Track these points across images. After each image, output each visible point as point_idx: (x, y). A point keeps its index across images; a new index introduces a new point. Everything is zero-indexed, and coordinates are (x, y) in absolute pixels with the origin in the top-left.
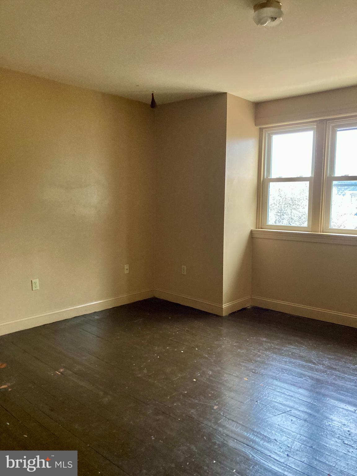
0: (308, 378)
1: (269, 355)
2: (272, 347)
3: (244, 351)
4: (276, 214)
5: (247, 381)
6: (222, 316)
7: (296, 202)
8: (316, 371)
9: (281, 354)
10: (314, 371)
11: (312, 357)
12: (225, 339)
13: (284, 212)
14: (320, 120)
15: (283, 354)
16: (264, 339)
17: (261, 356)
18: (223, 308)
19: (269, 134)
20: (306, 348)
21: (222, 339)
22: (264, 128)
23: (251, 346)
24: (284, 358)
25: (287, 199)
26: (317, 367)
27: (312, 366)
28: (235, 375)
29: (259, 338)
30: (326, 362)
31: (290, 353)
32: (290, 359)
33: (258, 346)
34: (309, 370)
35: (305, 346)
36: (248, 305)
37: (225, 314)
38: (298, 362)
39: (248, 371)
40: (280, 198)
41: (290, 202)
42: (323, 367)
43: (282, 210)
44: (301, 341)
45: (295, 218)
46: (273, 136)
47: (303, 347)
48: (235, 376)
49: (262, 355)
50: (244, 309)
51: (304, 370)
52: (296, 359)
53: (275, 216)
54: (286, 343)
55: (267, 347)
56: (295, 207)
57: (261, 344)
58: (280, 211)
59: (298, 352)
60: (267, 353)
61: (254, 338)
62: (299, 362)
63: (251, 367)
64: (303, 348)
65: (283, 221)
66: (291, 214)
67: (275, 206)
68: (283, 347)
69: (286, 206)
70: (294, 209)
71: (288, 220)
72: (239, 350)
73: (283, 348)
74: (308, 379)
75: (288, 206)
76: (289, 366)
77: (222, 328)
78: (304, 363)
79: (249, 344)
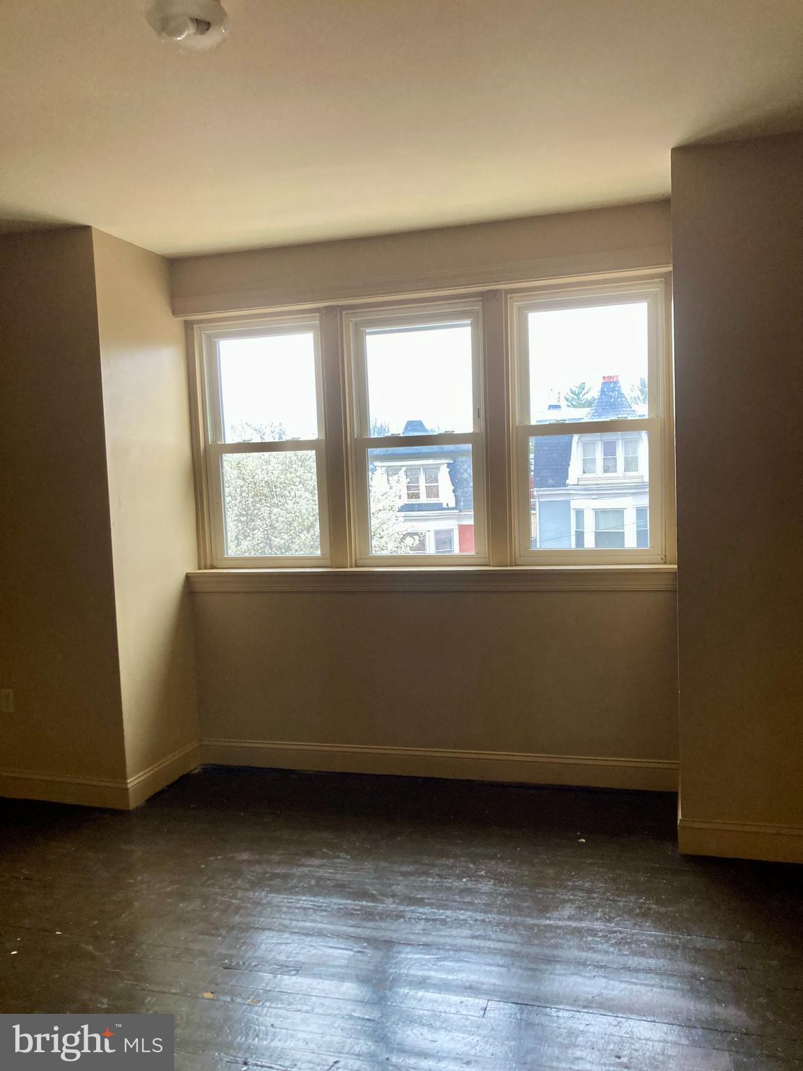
0: (365, 944)
1: (262, 899)
2: (268, 875)
3: (196, 904)
4: (236, 518)
5: (212, 999)
6: (129, 811)
7: (278, 490)
8: (381, 919)
9: (292, 891)
10: (377, 921)
11: (367, 880)
12: (140, 878)
13: (255, 512)
14: (326, 307)
15: (297, 889)
16: (245, 856)
17: (241, 908)
18: (128, 789)
19: (209, 337)
20: (349, 857)
21: (131, 881)
22: (194, 321)
23: (213, 885)
24: (299, 900)
25: (257, 484)
26: (380, 907)
27: (369, 907)
28: (178, 991)
29: (231, 855)
30: (399, 887)
31: (313, 882)
32: (314, 901)
33: (230, 880)
34: (364, 919)
35: (345, 853)
36: (194, 766)
37: (134, 802)
38: (335, 904)
39: (213, 967)
40: (241, 482)
41: (266, 490)
42: (394, 902)
43: (248, 510)
44: (335, 841)
45: (279, 525)
46: (220, 342)
47: (342, 855)
48: (176, 994)
49: (244, 905)
50: (185, 779)
51: (354, 923)
52: (328, 895)
53: (236, 523)
54: (298, 854)
55: (253, 878)
56: (277, 502)
57: (237, 874)
58: (244, 513)
59: (331, 873)
60: (257, 894)
61: (219, 857)
62: (337, 901)
63: (220, 951)
64: (340, 860)
65: (253, 534)
66: (270, 517)
67: (233, 502)
68: (293, 868)
69: (257, 499)
70: (277, 506)
71: (265, 530)
72: (181, 905)
73: (293, 871)
74: (365, 948)
75: (260, 500)
76: (314, 921)
77: (127, 847)
78: (349, 901)
79: (207, 880)
